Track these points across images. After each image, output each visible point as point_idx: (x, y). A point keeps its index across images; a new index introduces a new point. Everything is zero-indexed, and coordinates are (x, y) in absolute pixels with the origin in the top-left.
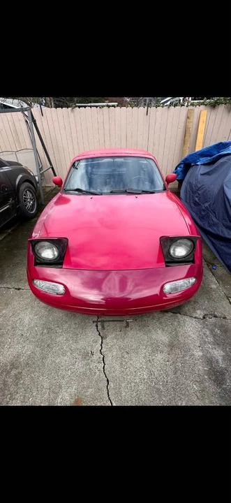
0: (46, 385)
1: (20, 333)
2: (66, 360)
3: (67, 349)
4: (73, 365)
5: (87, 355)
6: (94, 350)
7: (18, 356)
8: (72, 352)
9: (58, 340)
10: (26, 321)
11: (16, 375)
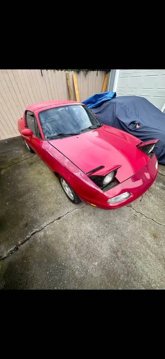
0: (138, 243)
1: (95, 237)
2: (130, 227)
3: (126, 223)
4: (136, 226)
5: (135, 217)
6: (134, 213)
7: (111, 246)
8: (128, 221)
9: (117, 223)
10: (90, 228)
11: (122, 254)
